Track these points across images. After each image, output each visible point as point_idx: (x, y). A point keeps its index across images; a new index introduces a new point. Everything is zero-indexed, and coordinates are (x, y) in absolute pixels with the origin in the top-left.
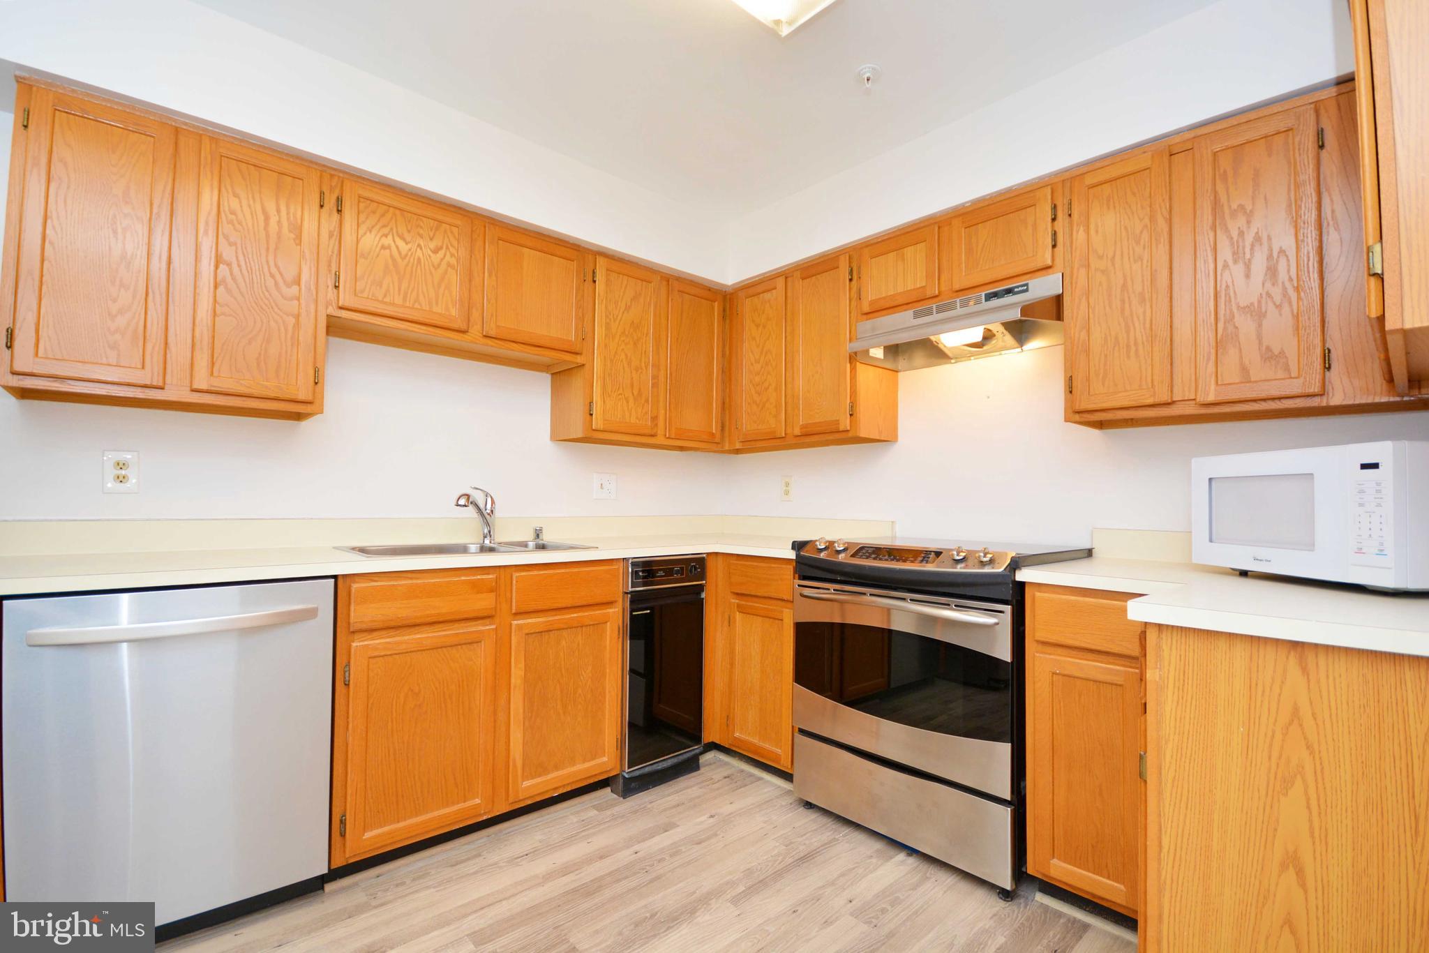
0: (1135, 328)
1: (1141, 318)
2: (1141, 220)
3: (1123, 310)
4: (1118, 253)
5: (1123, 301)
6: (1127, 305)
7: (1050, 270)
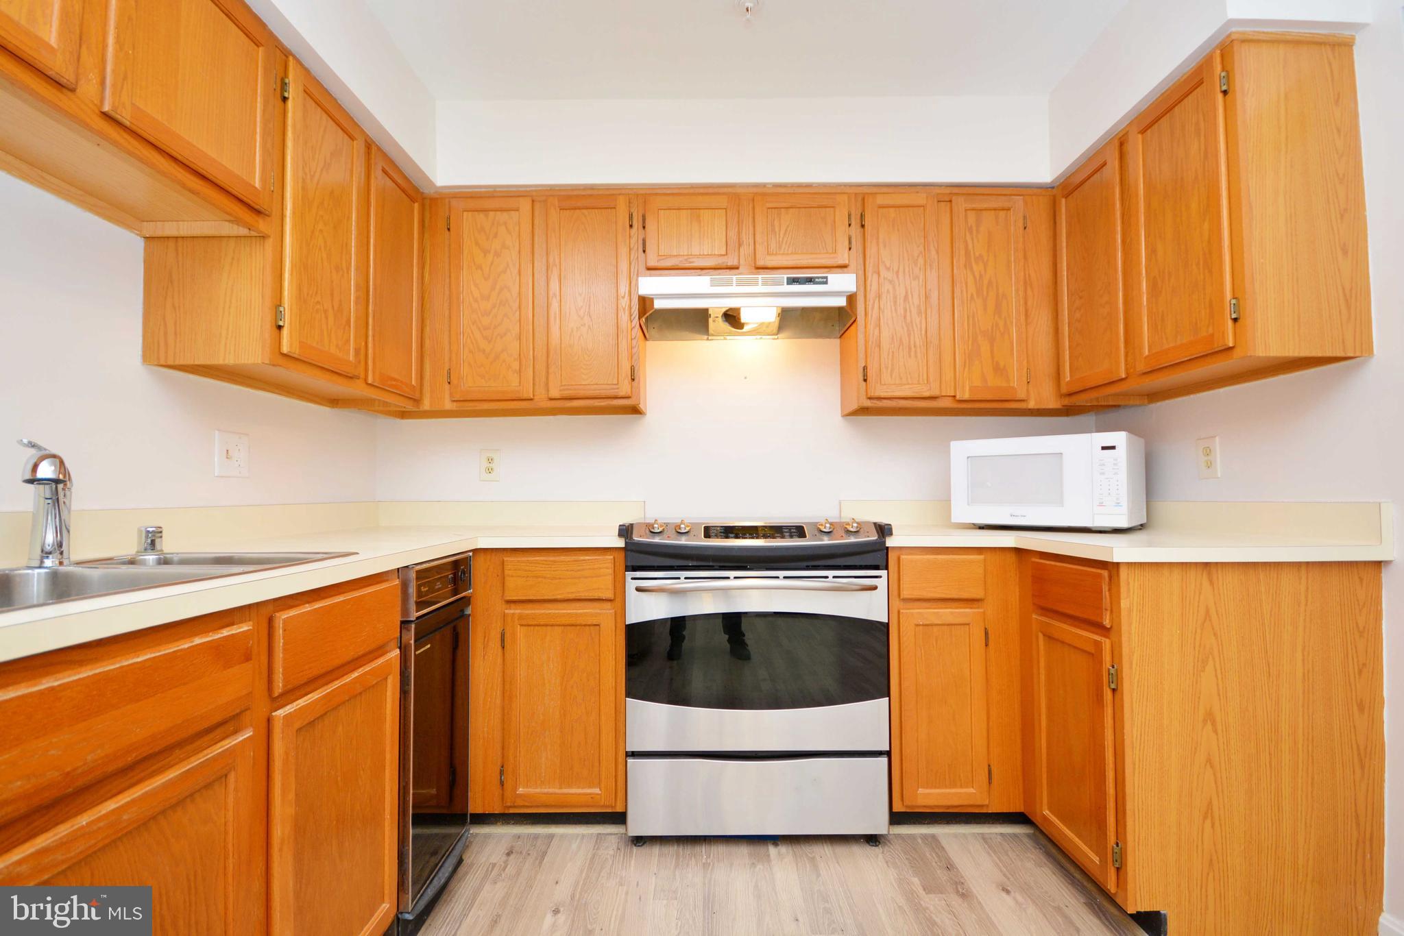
0: (914, 333)
1: (919, 327)
2: (918, 247)
3: (905, 317)
4: (901, 269)
5: (905, 310)
6: (908, 314)
7: (845, 269)
